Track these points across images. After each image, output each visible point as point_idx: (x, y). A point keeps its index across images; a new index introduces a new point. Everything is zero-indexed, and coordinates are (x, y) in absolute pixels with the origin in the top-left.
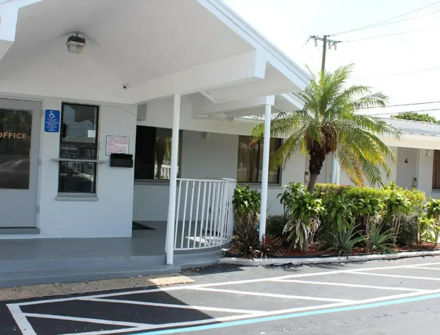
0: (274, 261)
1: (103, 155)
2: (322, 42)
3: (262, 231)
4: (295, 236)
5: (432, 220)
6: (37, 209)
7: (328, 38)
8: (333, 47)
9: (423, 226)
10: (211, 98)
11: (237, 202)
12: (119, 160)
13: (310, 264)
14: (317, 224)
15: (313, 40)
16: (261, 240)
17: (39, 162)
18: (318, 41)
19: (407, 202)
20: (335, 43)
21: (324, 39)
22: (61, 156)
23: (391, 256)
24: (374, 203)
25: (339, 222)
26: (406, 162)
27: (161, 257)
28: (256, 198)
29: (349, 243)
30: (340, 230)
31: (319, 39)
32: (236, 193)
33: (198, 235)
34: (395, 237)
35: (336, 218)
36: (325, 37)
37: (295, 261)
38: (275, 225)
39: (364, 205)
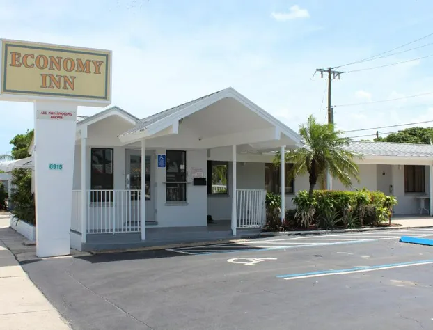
0: (290, 232)
1: (190, 179)
2: (327, 74)
3: (283, 217)
4: (301, 219)
5: (385, 209)
6: (156, 211)
7: (332, 70)
8: (337, 77)
9: (380, 212)
10: (252, 146)
11: (268, 202)
12: (198, 181)
13: (310, 234)
14: (313, 212)
15: (319, 73)
16: (282, 221)
17: (155, 185)
18: (324, 73)
19: (368, 199)
20: (339, 74)
21: (329, 71)
22: (167, 180)
23: (359, 229)
24: (347, 199)
25: (326, 210)
26: (384, 174)
27: (229, 232)
28: (278, 200)
29: (333, 223)
30: (327, 215)
31: (325, 71)
32: (267, 197)
33: (248, 224)
34: (362, 220)
35: (324, 208)
36: (330, 69)
37: (302, 232)
38: (290, 214)
39: (341, 201)
